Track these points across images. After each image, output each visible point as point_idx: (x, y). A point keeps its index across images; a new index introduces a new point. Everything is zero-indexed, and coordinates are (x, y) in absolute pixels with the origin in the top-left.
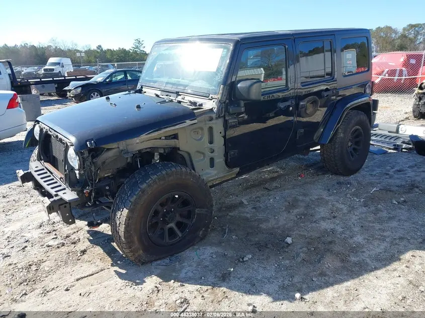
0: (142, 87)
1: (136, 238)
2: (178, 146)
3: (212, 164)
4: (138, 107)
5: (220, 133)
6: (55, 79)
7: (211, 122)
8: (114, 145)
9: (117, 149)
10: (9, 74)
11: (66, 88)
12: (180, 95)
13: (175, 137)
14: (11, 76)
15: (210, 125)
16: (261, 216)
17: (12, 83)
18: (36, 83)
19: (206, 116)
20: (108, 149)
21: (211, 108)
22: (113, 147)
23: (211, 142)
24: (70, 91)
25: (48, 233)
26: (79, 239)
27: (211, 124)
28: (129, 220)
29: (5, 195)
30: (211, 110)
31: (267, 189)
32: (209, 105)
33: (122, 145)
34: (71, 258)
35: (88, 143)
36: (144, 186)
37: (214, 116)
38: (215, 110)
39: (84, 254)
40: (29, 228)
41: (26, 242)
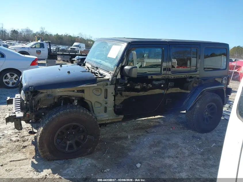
0: (85, 63)
1: (46, 146)
2: (83, 97)
3: (106, 111)
4: (69, 72)
5: (112, 93)
6: (70, 53)
7: (106, 86)
9: (46, 93)
10: (48, 49)
11: (73, 59)
12: (98, 69)
13: (83, 91)
14: (49, 49)
15: (106, 88)
16: (132, 147)
17: (49, 53)
18: (61, 55)
19: (105, 83)
20: (42, 93)
21: (108, 78)
22: (44, 92)
23: (106, 98)
24: (75, 60)
25: (16, 133)
26: (28, 140)
27: (106, 87)
30: (108, 79)
31: (147, 132)
32: (108, 76)
33: (49, 91)
34: (16, 149)
37: (109, 83)
38: (110, 80)
39: (24, 148)
40: (9, 128)
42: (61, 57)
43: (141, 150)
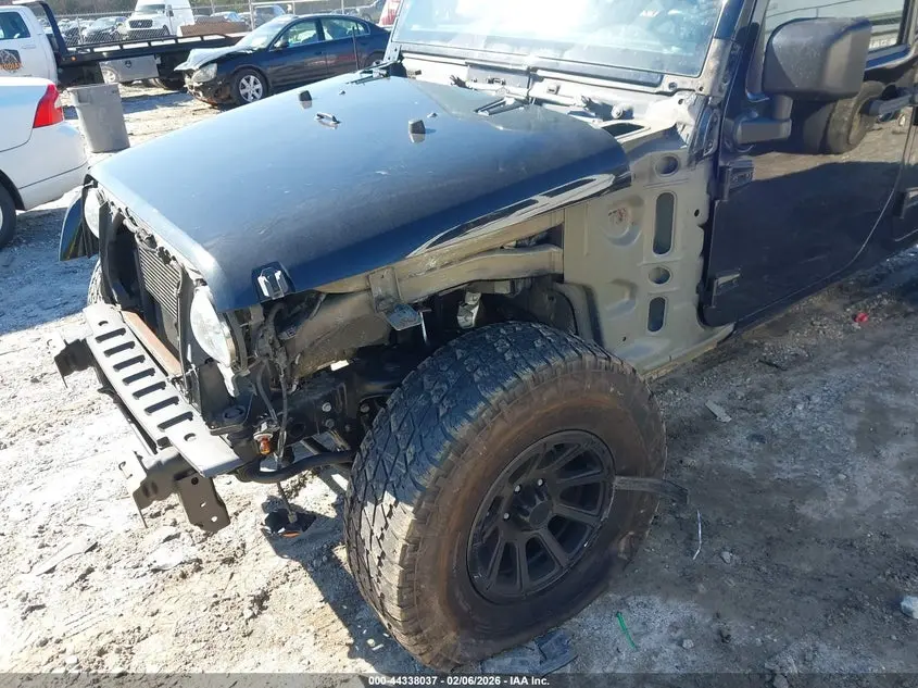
0: (401, 57)
1: (435, 605)
4: (419, 128)
5: (697, 213)
6: (153, 44)
7: (667, 178)
8: (353, 283)
9: (363, 296)
10: (49, 36)
11: (181, 67)
12: (541, 79)
13: (552, 237)
14: (55, 40)
15: (666, 189)
17: (57, 57)
18: (113, 56)
19: (657, 157)
20: (332, 298)
21: (671, 125)
22: (351, 290)
23: (662, 246)
24: (190, 73)
26: (244, 546)
27: (667, 182)
28: (416, 548)
29: (37, 375)
30: (671, 134)
31: (770, 364)
33: (382, 279)
34: (224, 627)
35: (262, 280)
36: (462, 430)
39: (262, 608)
40: (101, 493)
41: (91, 549)
42: (116, 69)
43: (842, 477)
